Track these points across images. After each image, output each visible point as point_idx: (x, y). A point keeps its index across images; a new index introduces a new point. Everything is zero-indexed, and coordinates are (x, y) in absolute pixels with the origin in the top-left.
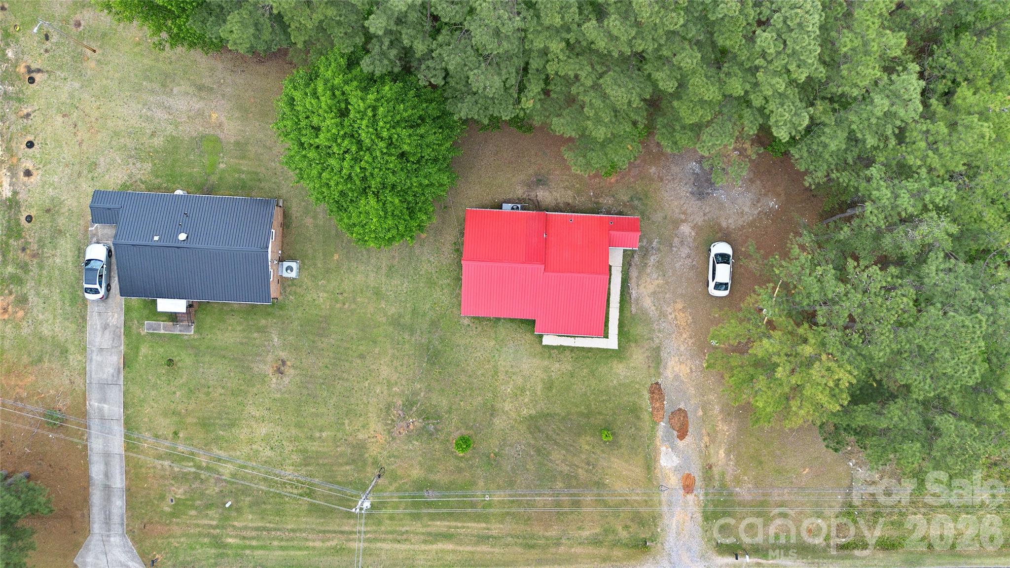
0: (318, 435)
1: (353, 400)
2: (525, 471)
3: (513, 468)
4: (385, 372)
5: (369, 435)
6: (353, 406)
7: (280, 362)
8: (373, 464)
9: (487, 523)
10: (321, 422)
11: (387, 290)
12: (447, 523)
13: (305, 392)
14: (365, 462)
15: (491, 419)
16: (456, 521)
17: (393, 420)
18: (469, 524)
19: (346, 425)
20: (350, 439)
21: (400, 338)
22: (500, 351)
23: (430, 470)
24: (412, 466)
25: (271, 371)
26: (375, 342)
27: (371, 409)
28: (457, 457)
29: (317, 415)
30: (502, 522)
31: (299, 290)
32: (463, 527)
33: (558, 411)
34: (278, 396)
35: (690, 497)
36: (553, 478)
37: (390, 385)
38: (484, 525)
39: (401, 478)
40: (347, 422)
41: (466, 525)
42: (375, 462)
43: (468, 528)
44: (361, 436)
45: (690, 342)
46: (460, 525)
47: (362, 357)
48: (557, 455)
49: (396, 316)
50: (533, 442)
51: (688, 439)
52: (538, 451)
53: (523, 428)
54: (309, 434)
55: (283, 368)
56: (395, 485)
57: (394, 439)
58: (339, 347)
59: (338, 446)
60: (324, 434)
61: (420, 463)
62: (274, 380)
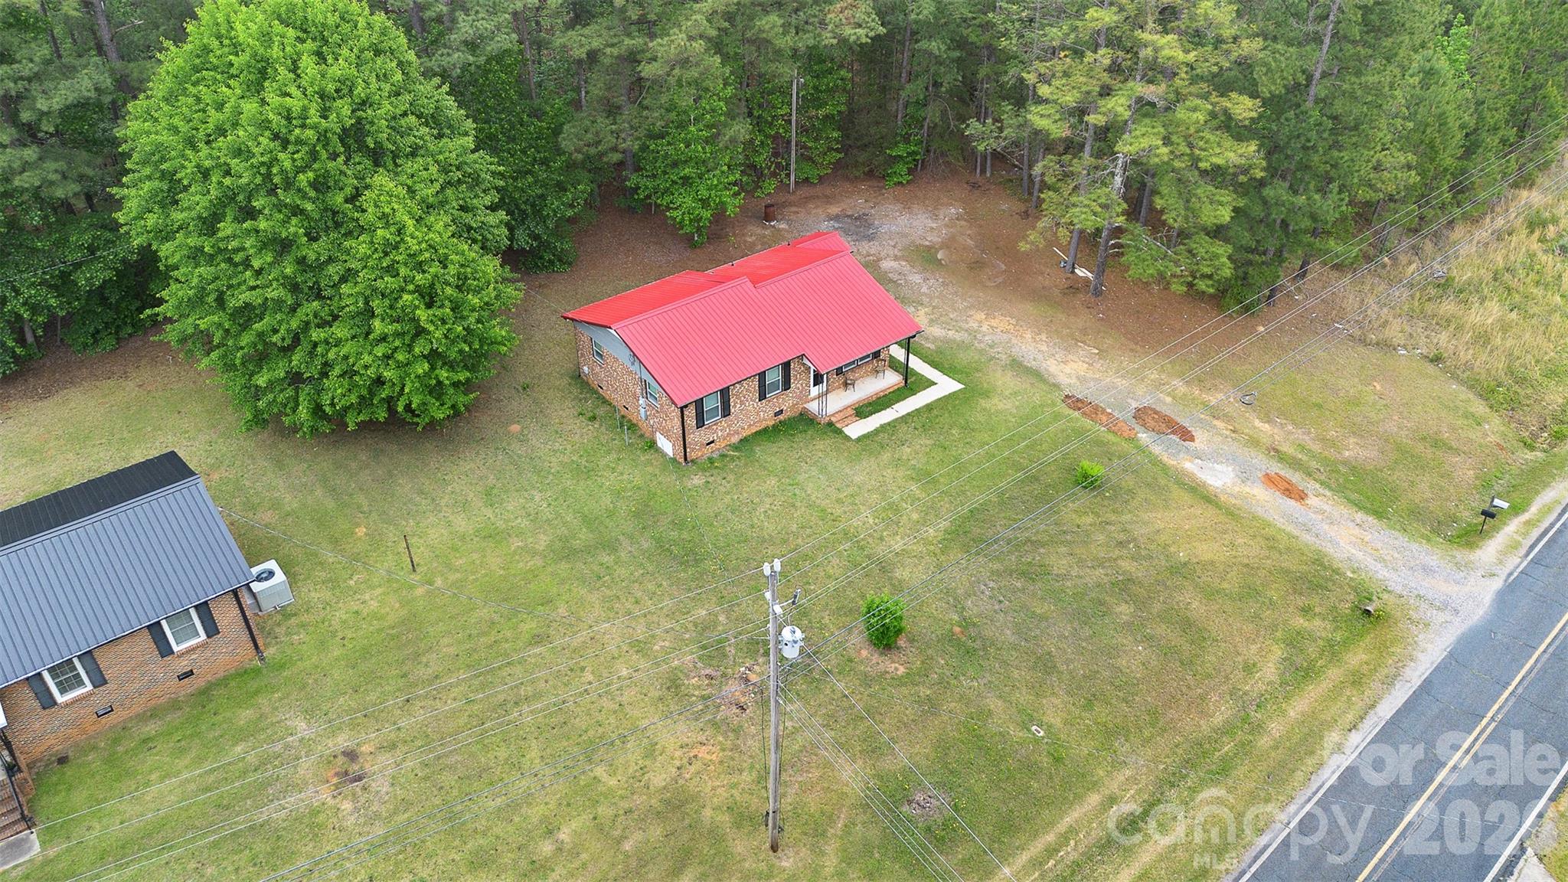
0: (547, 848)
1: (580, 723)
2: (1044, 624)
3: (1018, 632)
4: (612, 633)
5: (678, 763)
6: (591, 733)
7: (341, 759)
8: (738, 825)
9: (1095, 786)
10: (536, 813)
11: (506, 521)
12: (1024, 858)
13: (448, 779)
14: (715, 835)
15: (890, 579)
16: (1035, 835)
17: (704, 698)
18: (1068, 820)
19: (605, 777)
20: (639, 800)
21: (596, 568)
22: (797, 484)
23: (873, 750)
24: (828, 765)
25: (325, 795)
26: (548, 602)
27: (637, 713)
28: (900, 682)
29: (514, 806)
30: (1118, 764)
31: (305, 618)
32: (1064, 839)
33: (981, 499)
34: (379, 830)
35: (1312, 501)
36: (1102, 608)
37: (641, 647)
38: (1094, 799)
39: (831, 819)
40: (600, 771)
41: (1062, 827)
42: (742, 818)
43: (1072, 831)
44: (658, 779)
45: (1044, 337)
46: (1050, 838)
47: (538, 639)
48: (1059, 561)
49: (558, 545)
50: (996, 566)
51: (1198, 434)
52: (1026, 574)
53: (955, 554)
54: (524, 864)
55: (356, 767)
56: (831, 848)
57: (737, 731)
58: (470, 653)
59: (619, 841)
60: (564, 835)
61: (841, 746)
62: (347, 806)
